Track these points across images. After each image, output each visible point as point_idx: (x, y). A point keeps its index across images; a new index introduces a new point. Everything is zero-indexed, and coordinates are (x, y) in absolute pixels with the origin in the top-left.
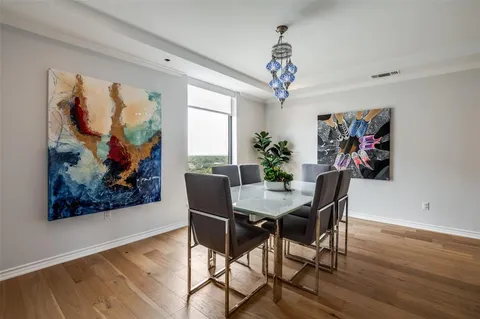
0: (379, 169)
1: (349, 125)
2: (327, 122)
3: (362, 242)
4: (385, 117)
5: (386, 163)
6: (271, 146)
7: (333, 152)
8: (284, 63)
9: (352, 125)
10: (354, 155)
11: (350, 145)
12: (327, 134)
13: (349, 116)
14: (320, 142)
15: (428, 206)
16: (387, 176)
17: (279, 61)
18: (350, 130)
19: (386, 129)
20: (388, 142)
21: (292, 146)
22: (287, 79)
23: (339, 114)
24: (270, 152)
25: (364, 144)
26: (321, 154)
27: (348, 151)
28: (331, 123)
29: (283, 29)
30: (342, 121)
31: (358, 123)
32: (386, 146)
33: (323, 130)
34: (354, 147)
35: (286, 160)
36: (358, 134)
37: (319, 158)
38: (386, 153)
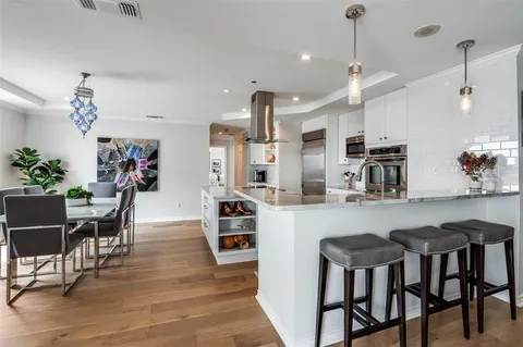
0: (150, 183)
1: (127, 149)
2: (108, 145)
3: (144, 236)
4: (154, 146)
5: (155, 179)
6: (39, 164)
7: (113, 171)
8: (87, 101)
9: (130, 149)
10: (131, 174)
11: (128, 166)
12: (107, 155)
13: (128, 142)
14: (100, 162)
15: (180, 206)
16: (156, 189)
17: (81, 99)
18: (128, 153)
19: (155, 155)
20: (156, 165)
21: (66, 164)
22: (90, 117)
23: (119, 139)
24: (38, 172)
25: (139, 165)
26: (100, 174)
27: (126, 170)
28: (111, 146)
29: (86, 75)
30: (121, 145)
31: (135, 148)
32: (155, 167)
33: (104, 151)
34: (131, 167)
35: (59, 179)
36: (135, 157)
37: (99, 176)
38: (155, 172)
